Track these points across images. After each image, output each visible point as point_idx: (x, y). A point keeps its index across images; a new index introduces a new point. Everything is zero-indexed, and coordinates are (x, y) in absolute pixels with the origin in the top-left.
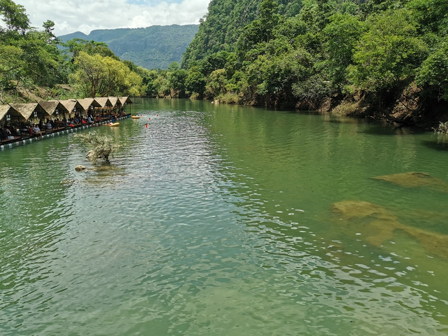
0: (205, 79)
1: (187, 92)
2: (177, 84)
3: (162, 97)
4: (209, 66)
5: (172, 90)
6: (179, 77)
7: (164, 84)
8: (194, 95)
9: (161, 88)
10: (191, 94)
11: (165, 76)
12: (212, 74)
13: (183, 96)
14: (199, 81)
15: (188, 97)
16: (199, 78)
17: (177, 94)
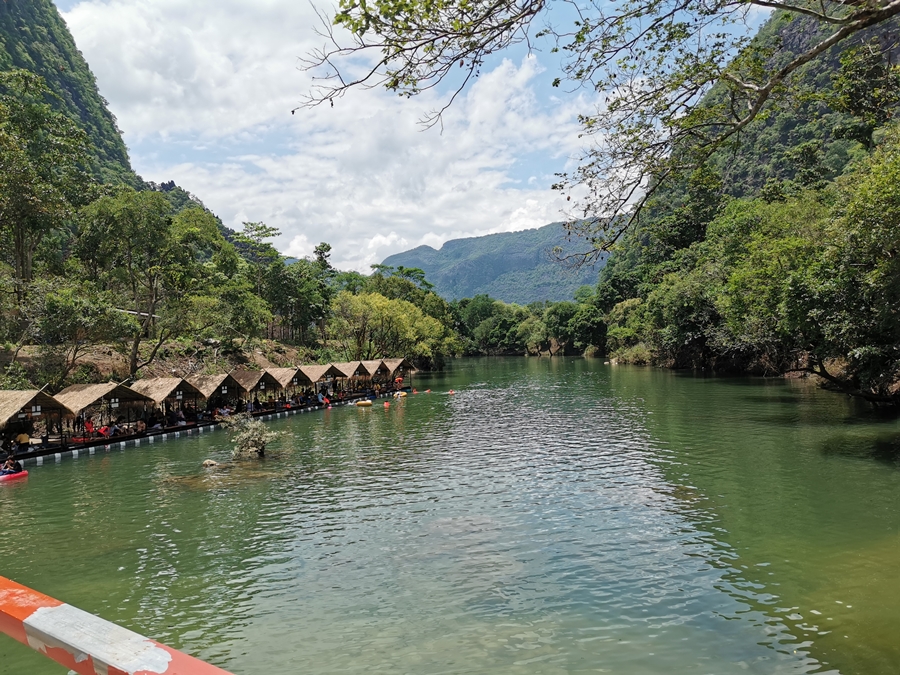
0: (604, 318)
1: (578, 344)
2: (558, 329)
3: (534, 354)
4: (613, 294)
5: (553, 341)
6: (561, 317)
7: (536, 330)
8: (591, 349)
9: (531, 338)
10: (584, 347)
11: (539, 314)
12: (614, 309)
13: (571, 352)
14: (593, 323)
15: (578, 352)
16: (593, 316)
17: (561, 347)
